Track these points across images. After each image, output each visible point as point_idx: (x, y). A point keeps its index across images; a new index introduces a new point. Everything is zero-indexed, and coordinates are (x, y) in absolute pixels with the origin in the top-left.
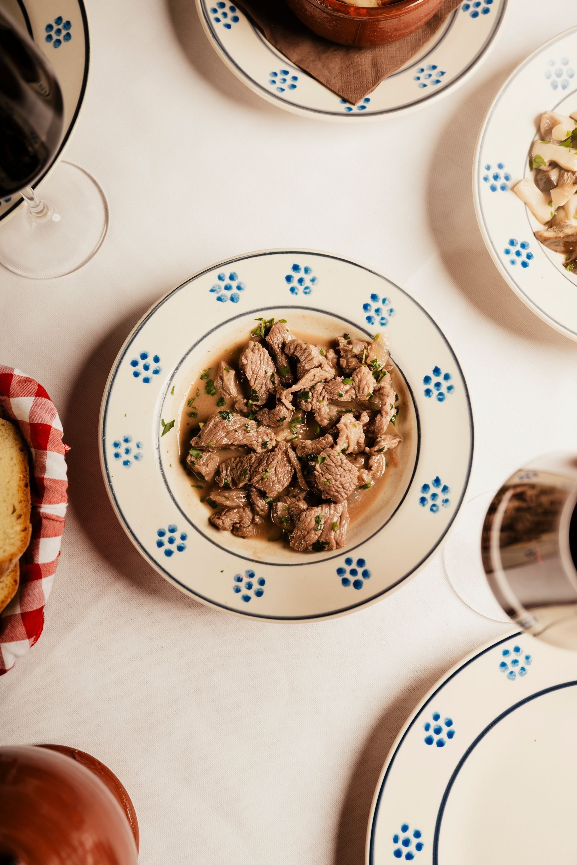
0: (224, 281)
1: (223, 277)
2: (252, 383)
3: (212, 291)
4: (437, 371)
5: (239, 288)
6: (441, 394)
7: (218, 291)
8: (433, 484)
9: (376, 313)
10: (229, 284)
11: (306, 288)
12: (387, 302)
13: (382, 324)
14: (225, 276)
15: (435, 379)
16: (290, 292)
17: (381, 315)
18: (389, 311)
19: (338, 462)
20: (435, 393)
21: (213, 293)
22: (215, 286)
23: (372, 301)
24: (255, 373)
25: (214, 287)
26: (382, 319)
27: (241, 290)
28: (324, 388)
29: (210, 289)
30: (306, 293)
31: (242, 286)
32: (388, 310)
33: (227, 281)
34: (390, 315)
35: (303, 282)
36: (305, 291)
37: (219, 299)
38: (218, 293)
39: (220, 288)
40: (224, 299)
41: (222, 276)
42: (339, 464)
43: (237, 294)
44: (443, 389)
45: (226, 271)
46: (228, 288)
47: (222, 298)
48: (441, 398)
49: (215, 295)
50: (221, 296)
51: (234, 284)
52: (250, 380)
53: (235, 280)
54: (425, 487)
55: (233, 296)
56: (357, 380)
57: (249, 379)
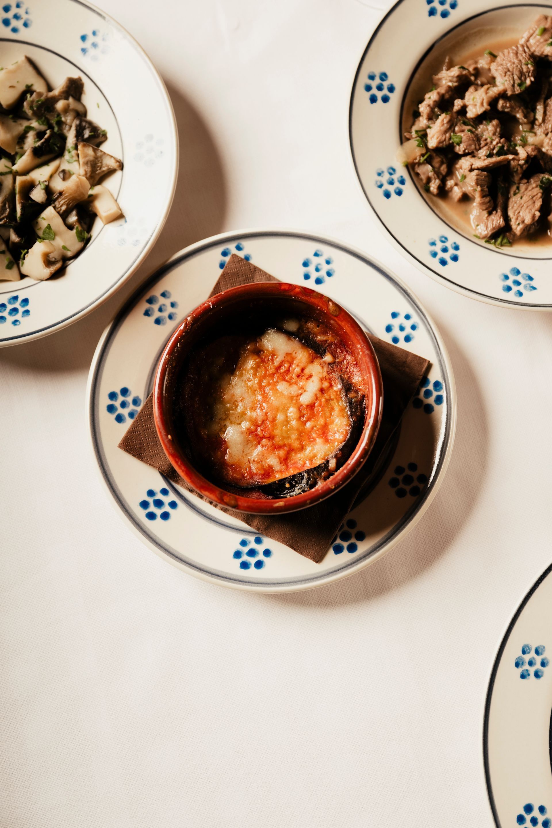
0: (518, 289)
1: (517, 293)
2: (540, 195)
3: (534, 288)
4: (373, 100)
5: (507, 277)
6: (382, 79)
7: (528, 286)
8: (436, 13)
9: (393, 181)
10: (514, 285)
11: (443, 242)
12: (379, 184)
13: (394, 170)
14: (515, 293)
15: (379, 95)
16: (460, 248)
17: (390, 178)
18: (382, 175)
19: (509, 75)
20: (386, 84)
21: (535, 286)
22: (529, 290)
23: (391, 194)
24: (533, 201)
25: (531, 290)
26: (391, 174)
27: (506, 275)
28: (480, 148)
29: (535, 291)
30: (446, 238)
31: (503, 277)
32: (382, 177)
33: (515, 288)
34: (383, 172)
35: (443, 248)
36: (446, 241)
37: (531, 278)
38: (529, 284)
39: (525, 287)
40: (527, 277)
41: (518, 295)
42: (509, 73)
43: (511, 274)
44: (377, 81)
45: (511, 296)
46: (518, 283)
47: (527, 278)
48: (384, 76)
49: (533, 283)
50: (528, 280)
51: (510, 283)
52: (540, 198)
53: (507, 285)
54: (444, 15)
55: (516, 274)
56: (448, 135)
57: (541, 200)
